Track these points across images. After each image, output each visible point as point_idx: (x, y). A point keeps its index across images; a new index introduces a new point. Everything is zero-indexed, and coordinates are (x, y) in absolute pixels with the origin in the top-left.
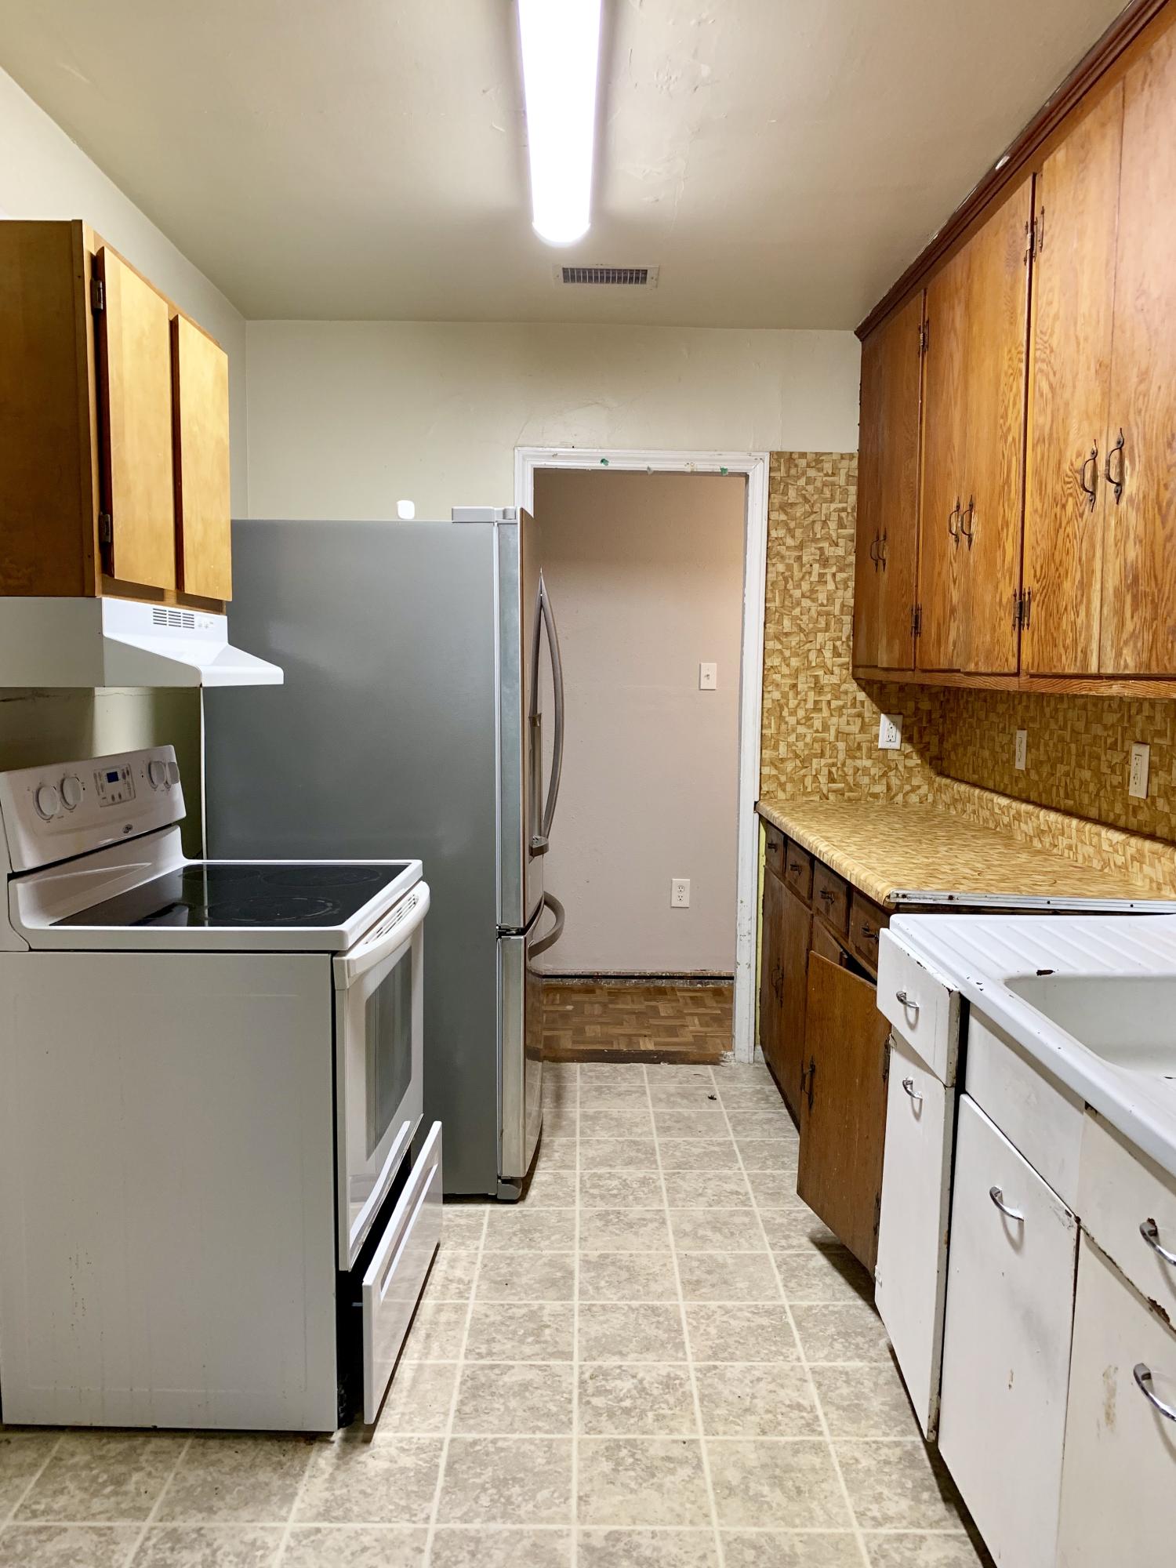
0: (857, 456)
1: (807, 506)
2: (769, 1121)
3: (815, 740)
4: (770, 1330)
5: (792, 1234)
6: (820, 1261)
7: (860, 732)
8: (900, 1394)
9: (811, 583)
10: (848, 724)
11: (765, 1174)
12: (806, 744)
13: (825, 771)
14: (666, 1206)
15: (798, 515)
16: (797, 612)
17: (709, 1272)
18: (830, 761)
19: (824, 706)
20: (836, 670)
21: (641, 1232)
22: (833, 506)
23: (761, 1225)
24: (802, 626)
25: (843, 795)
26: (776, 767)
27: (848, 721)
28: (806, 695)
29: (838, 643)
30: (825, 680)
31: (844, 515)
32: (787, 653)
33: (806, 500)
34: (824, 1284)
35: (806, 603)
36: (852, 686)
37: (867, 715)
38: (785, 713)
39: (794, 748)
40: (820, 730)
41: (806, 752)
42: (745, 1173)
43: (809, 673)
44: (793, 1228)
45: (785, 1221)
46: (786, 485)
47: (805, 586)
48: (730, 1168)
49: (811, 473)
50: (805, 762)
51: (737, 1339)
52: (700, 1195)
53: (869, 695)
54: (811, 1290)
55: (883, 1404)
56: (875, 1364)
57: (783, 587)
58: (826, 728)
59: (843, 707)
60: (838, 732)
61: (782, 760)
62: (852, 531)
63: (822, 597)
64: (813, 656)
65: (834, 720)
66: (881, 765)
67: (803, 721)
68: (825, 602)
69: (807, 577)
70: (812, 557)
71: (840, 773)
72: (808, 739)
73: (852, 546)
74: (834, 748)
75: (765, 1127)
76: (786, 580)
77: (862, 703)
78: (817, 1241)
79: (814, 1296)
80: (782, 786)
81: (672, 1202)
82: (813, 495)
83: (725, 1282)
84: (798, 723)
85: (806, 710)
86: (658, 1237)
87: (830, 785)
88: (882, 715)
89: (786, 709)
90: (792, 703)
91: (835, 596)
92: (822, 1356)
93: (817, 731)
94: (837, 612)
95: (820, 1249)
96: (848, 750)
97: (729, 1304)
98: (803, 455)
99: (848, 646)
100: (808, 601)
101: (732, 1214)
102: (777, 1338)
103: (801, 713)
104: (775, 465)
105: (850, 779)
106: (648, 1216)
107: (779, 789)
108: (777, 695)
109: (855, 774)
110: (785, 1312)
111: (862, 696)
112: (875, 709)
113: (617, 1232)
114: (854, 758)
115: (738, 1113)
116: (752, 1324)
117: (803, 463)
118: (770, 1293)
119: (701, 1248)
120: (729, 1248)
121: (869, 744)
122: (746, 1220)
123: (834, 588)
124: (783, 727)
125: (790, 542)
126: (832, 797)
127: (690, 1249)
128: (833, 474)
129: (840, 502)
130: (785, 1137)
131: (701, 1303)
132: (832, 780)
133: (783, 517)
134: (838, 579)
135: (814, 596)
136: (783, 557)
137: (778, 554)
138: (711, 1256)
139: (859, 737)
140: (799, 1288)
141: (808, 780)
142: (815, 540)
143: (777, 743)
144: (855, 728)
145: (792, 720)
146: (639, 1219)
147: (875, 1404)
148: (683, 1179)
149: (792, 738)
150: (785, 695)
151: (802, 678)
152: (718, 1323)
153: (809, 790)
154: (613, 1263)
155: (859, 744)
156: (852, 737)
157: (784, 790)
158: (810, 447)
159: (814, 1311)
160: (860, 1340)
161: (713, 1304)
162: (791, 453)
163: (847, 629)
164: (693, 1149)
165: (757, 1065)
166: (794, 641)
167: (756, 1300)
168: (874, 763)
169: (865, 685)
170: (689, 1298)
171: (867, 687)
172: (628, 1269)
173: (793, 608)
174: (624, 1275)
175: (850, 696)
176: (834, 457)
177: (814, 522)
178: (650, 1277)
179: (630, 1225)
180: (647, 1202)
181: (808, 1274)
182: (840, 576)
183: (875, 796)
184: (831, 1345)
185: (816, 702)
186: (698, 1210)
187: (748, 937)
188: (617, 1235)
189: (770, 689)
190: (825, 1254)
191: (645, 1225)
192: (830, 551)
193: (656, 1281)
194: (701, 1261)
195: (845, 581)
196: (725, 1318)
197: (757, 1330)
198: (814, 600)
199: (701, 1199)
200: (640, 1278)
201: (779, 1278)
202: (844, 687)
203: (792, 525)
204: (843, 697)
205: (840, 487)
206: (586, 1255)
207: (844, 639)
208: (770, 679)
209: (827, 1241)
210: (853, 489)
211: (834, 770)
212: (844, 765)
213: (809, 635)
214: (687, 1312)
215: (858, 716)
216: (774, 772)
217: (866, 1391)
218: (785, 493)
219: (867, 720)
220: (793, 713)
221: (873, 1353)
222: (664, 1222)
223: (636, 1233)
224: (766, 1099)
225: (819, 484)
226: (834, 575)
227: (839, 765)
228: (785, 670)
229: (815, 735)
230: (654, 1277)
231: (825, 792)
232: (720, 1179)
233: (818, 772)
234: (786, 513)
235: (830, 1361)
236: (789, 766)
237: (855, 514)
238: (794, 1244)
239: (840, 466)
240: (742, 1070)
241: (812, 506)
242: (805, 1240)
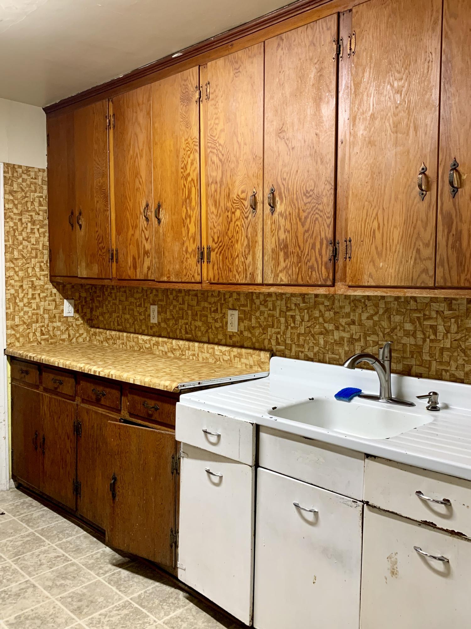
0: (46, 170)
1: (23, 193)
2: (43, 516)
3: (33, 314)
4: (131, 614)
5: (102, 566)
6: (125, 573)
7: (55, 309)
8: (205, 615)
9: (27, 233)
10: (49, 305)
11: (64, 542)
12: (29, 317)
13: (39, 330)
14: (28, 578)
15: (19, 197)
16: (21, 247)
17: (80, 601)
18: (41, 324)
19: (37, 296)
20: (42, 278)
21: (27, 596)
22: (36, 195)
23: (84, 567)
24: (24, 255)
25: (48, 341)
26: (14, 330)
27: (49, 303)
28: (28, 291)
29: (42, 264)
30: (37, 283)
31: (41, 199)
32: (17, 269)
33: (23, 190)
34: (136, 582)
35: (25, 243)
36: (50, 286)
37: (57, 300)
38: (17, 301)
39: (23, 319)
40: (36, 308)
41: (29, 321)
42: (54, 545)
43: (28, 279)
44: (100, 562)
45: (92, 561)
46: (12, 181)
47: (24, 234)
48: (44, 546)
49: (25, 176)
50: (29, 326)
51: (121, 626)
52: (41, 565)
53: (58, 290)
54: (133, 588)
55: (203, 622)
56: (186, 608)
57: (13, 234)
58: (38, 307)
59: (46, 296)
60: (44, 309)
61: (17, 326)
62: (46, 208)
63: (33, 241)
64: (30, 270)
65: (42, 303)
66: (65, 325)
67: (27, 304)
68: (35, 243)
69: (25, 230)
70: (27, 220)
71: (46, 330)
72: (30, 314)
73: (46, 215)
74: (43, 318)
75: (43, 519)
76: (14, 230)
77: (55, 294)
78: (115, 564)
79: (136, 590)
80: (18, 339)
81: (29, 574)
82: (26, 188)
83: (92, 602)
84: (24, 305)
85: (28, 299)
86: (38, 595)
87: (42, 337)
88: (65, 300)
89: (18, 299)
90: (21, 295)
91: (39, 240)
92: (163, 615)
93: (34, 309)
94: (41, 248)
95: (120, 567)
96: (50, 318)
97: (103, 611)
98: (20, 167)
99: (47, 266)
100: (26, 242)
101: (66, 567)
102: (138, 617)
103: (25, 300)
104: (6, 170)
105: (51, 333)
106: (23, 586)
107: (16, 341)
108: (12, 291)
109: (53, 330)
110: (131, 603)
111: (55, 291)
112: (61, 297)
113: (14, 601)
114: (52, 322)
115: (23, 517)
116: (122, 616)
117: (20, 171)
118: (116, 597)
119: (65, 591)
120: (79, 585)
121: (59, 315)
122: (75, 568)
123: (38, 236)
124: (17, 308)
125: (15, 211)
126: (43, 343)
127: (60, 594)
128: (35, 178)
129: (39, 193)
130: (57, 521)
131: (90, 617)
132: (43, 334)
133: (11, 198)
134: (40, 232)
135: (29, 240)
136: (12, 219)
137: (9, 217)
138: (74, 593)
139: (55, 311)
140: (127, 589)
141: (31, 335)
142: (28, 211)
143: (14, 316)
144: (52, 307)
145: (21, 304)
146: (20, 590)
147: (200, 624)
148: (24, 560)
149: (22, 314)
150: (17, 291)
151: (25, 282)
152: (106, 623)
153: (32, 340)
154: (27, 619)
155: (54, 315)
156: (51, 311)
157: (19, 342)
158: (24, 164)
159: (143, 597)
160: (171, 600)
161: (96, 615)
162: (14, 165)
163: (46, 257)
164: (17, 543)
165: (11, 490)
166: (20, 263)
167: (113, 604)
168: (62, 324)
169: (56, 284)
170: (81, 618)
171: (57, 286)
172: (38, 618)
173: (19, 245)
174: (38, 622)
175: (49, 291)
176: (36, 170)
177: (27, 202)
178: (53, 617)
179: (18, 595)
180: (16, 579)
181: (125, 581)
182: (41, 230)
183: (63, 340)
184: (163, 608)
185: (33, 295)
186: (47, 572)
187: (3, 423)
188: (15, 603)
189: (9, 288)
190: (126, 569)
191: (26, 592)
192: (36, 217)
193: (58, 617)
194: (71, 597)
195: (44, 233)
196: (107, 619)
197: (126, 618)
198: (29, 242)
199: (43, 567)
200: (48, 619)
201: (114, 589)
202: (46, 286)
203: (16, 202)
204: (46, 291)
205: (39, 185)
206: (7, 621)
207: (45, 262)
208: (8, 283)
209: (120, 562)
210: (45, 187)
211: (43, 329)
212: (48, 326)
213: (27, 260)
214: (87, 625)
215: (54, 301)
216: (13, 332)
217: (192, 620)
218: (12, 185)
219: (58, 303)
220: (21, 300)
221: (181, 603)
222: (34, 586)
223: (24, 598)
224: (31, 505)
225: (28, 182)
226: (38, 230)
227: (46, 326)
228: (16, 278)
229: (33, 311)
230: (54, 617)
231: (39, 340)
232: (44, 553)
233: (36, 330)
234: (13, 196)
235: (168, 615)
236: (21, 329)
237: (47, 200)
238: (107, 570)
239: (38, 174)
240: (5, 495)
241: (26, 193)
242: (110, 566)
